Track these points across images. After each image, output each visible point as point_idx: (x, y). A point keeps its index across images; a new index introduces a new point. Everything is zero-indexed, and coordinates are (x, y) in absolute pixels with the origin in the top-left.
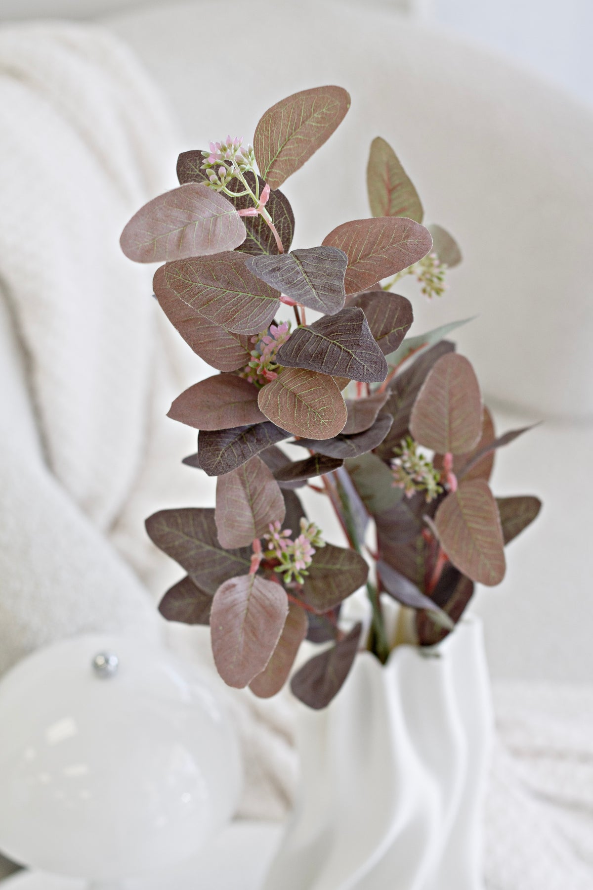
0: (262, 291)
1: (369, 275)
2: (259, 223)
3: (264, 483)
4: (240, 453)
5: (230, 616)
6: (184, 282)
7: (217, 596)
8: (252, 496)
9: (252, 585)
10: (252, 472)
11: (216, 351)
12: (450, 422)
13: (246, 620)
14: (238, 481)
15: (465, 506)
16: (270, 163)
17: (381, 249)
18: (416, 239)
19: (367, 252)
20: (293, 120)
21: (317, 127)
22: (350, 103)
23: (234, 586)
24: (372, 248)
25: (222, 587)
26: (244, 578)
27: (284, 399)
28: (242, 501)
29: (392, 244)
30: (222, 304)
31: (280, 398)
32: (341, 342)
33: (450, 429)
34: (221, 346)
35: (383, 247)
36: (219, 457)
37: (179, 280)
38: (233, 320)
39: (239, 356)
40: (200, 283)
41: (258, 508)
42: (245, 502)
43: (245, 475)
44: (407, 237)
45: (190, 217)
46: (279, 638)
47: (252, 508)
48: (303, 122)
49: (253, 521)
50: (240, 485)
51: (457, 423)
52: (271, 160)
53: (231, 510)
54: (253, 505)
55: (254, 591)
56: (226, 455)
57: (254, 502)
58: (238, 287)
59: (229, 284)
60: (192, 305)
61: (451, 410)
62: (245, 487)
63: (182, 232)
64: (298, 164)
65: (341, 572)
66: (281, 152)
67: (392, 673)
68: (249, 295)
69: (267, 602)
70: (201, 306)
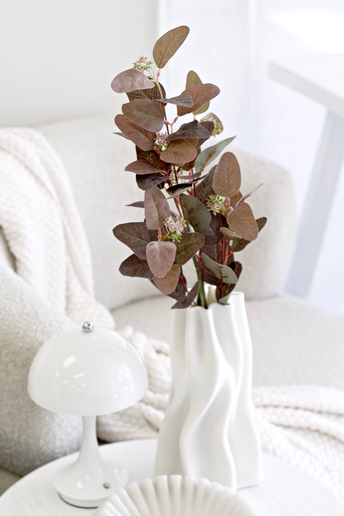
0: (158, 116)
1: (198, 104)
2: (152, 96)
3: (162, 200)
4: (154, 183)
5: (154, 253)
6: (129, 112)
7: (148, 246)
8: (158, 205)
9: (160, 243)
10: (157, 195)
11: (142, 143)
12: (229, 182)
13: (160, 254)
14: (152, 199)
15: (238, 214)
16: (161, 59)
17: (201, 95)
18: (214, 90)
19: (195, 98)
20: (168, 41)
21: (178, 40)
22: (189, 30)
23: (153, 244)
24: (197, 96)
25: (149, 244)
26: (156, 242)
27: (171, 154)
28: (154, 207)
29: (205, 93)
30: (144, 120)
31: (169, 154)
32: (191, 129)
33: (229, 185)
34: (143, 141)
35: (202, 95)
36: (146, 185)
37: (128, 112)
38: (148, 126)
39: (150, 145)
40: (135, 112)
41: (160, 211)
42: (155, 208)
43: (155, 196)
44: (211, 89)
45: (134, 79)
46: (174, 258)
47: (158, 211)
48: (172, 40)
49: (158, 217)
50: (153, 200)
51: (231, 182)
52: (161, 57)
53: (150, 211)
54: (158, 209)
55: (161, 245)
56: (149, 184)
57: (159, 208)
58: (149, 114)
59: (146, 112)
60: (133, 121)
61: (228, 177)
62: (155, 202)
63: (132, 83)
64: (172, 54)
65: (192, 244)
66: (165, 53)
67: (210, 311)
68: (154, 117)
69: (168, 247)
70: (136, 121)
